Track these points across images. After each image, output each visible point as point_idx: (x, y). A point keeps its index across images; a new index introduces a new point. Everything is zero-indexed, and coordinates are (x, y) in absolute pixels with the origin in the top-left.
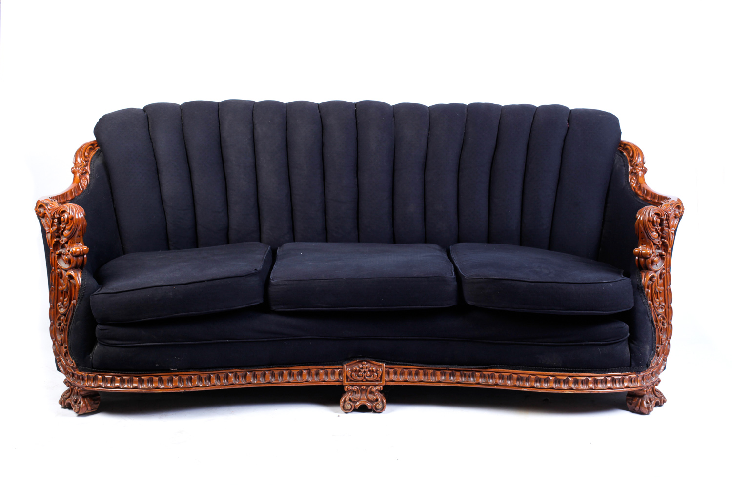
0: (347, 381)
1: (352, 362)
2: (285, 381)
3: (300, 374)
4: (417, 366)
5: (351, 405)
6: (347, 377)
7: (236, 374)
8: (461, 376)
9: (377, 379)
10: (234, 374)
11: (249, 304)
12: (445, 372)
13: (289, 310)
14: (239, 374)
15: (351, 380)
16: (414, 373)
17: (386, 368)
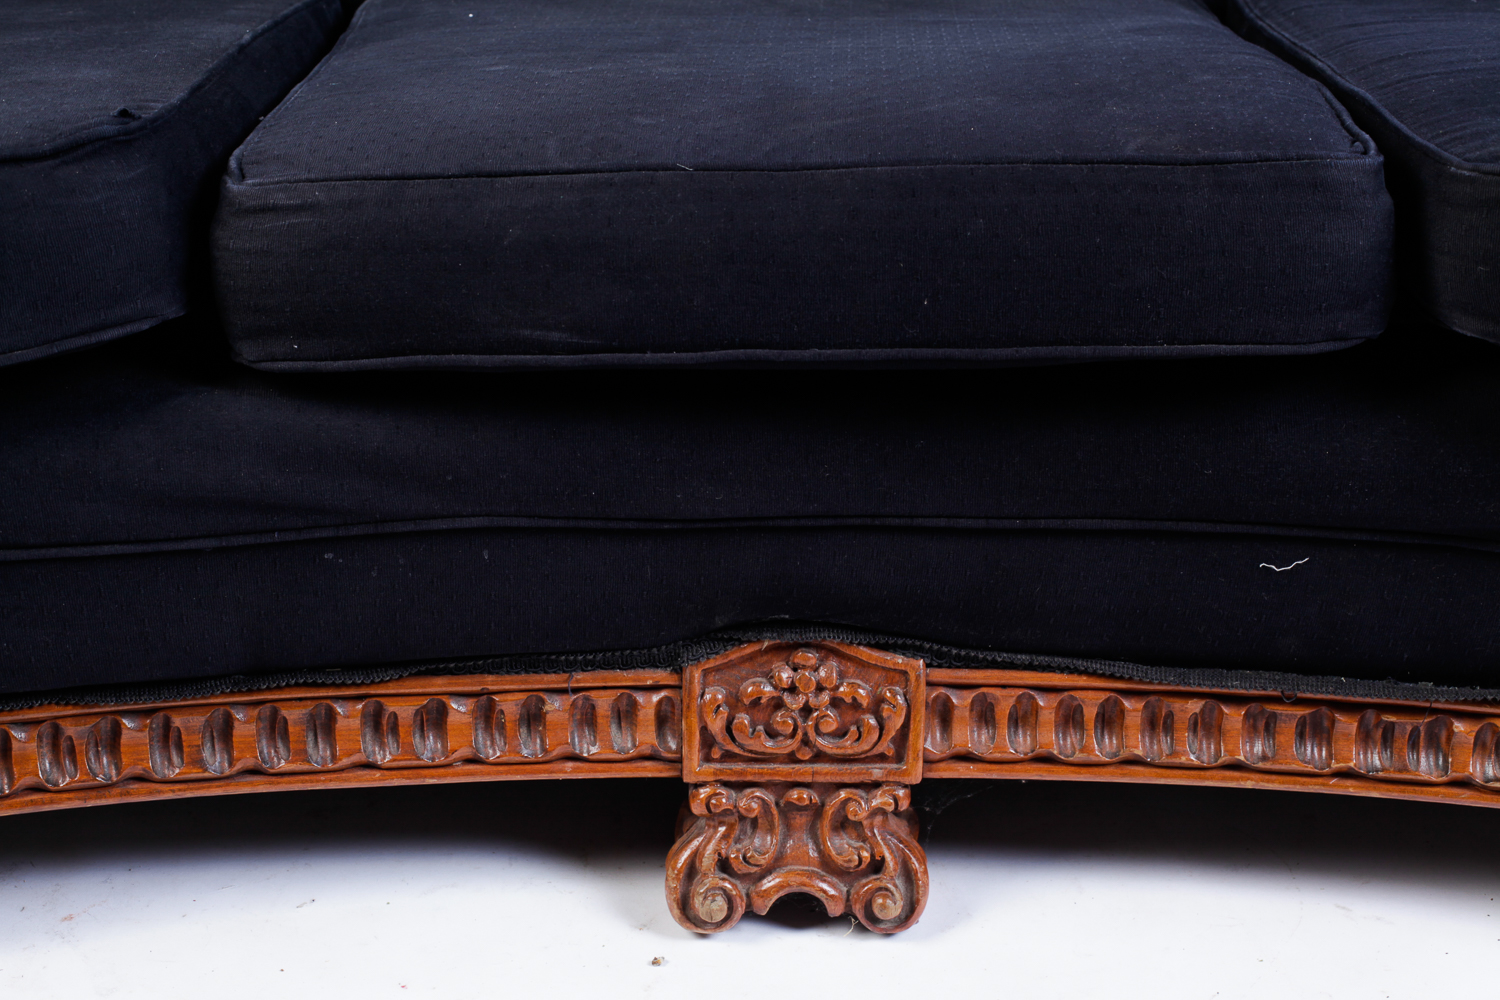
0: (707, 759)
1: (734, 654)
2: (345, 762)
3: (435, 718)
4: (1112, 677)
5: (730, 901)
6: (708, 741)
7: (56, 733)
8: (1365, 738)
9: (879, 749)
10: (45, 728)
11: (83, 333)
12: (1274, 716)
13: (340, 364)
14: (70, 730)
15: (728, 756)
16: (1090, 713)
17: (930, 684)
